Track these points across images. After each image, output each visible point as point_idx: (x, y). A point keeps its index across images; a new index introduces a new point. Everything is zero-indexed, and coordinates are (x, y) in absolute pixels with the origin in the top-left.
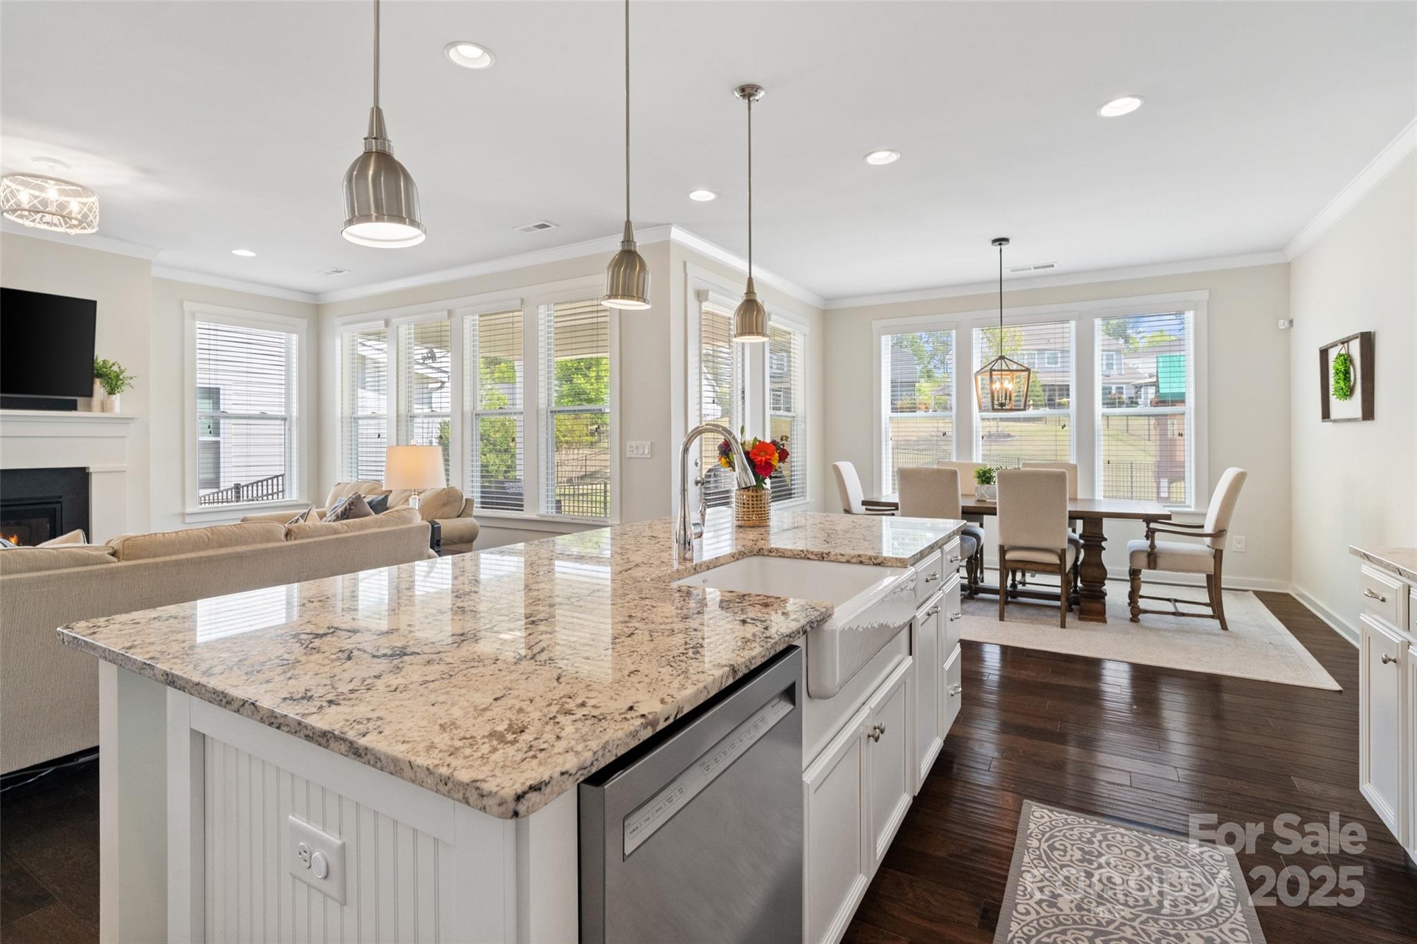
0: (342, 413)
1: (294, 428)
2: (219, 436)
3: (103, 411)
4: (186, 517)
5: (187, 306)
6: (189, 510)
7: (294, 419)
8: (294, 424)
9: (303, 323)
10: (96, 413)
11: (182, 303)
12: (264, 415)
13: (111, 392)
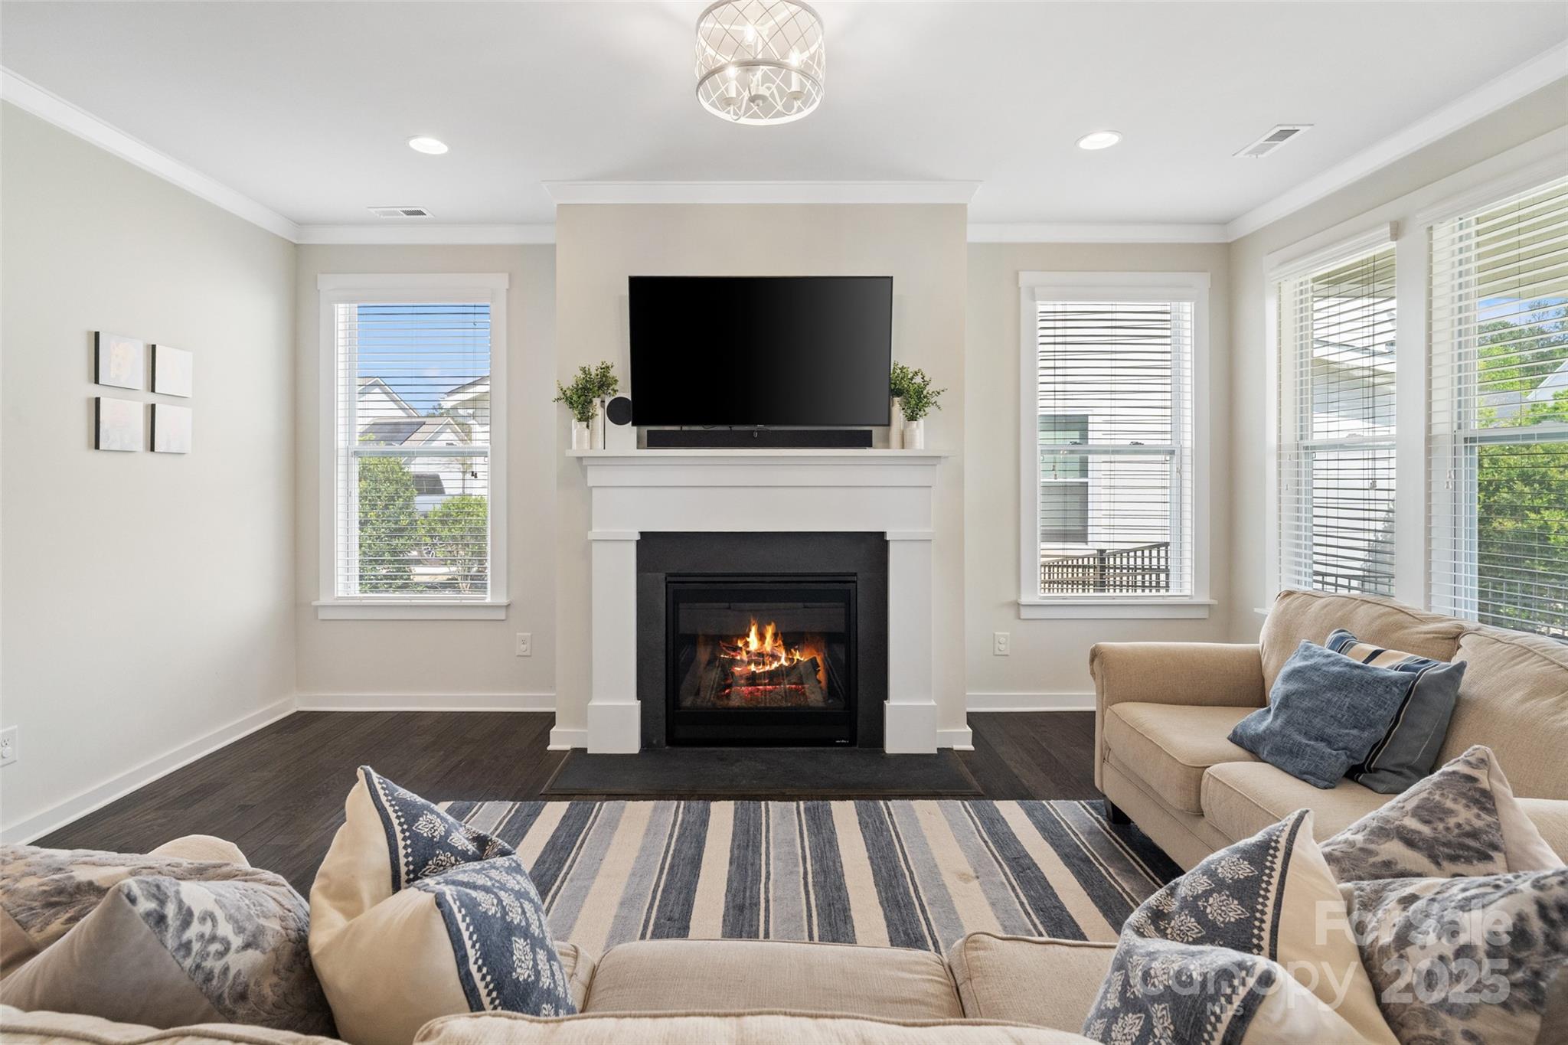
0: (1280, 438)
1: (1187, 468)
2: (1087, 476)
3: (903, 448)
4: (1022, 608)
5: (1025, 278)
6: (1025, 599)
7: (1187, 452)
8: (1187, 460)
9: (1201, 282)
10: (895, 451)
11: (1017, 274)
12: (1137, 448)
13: (912, 418)
